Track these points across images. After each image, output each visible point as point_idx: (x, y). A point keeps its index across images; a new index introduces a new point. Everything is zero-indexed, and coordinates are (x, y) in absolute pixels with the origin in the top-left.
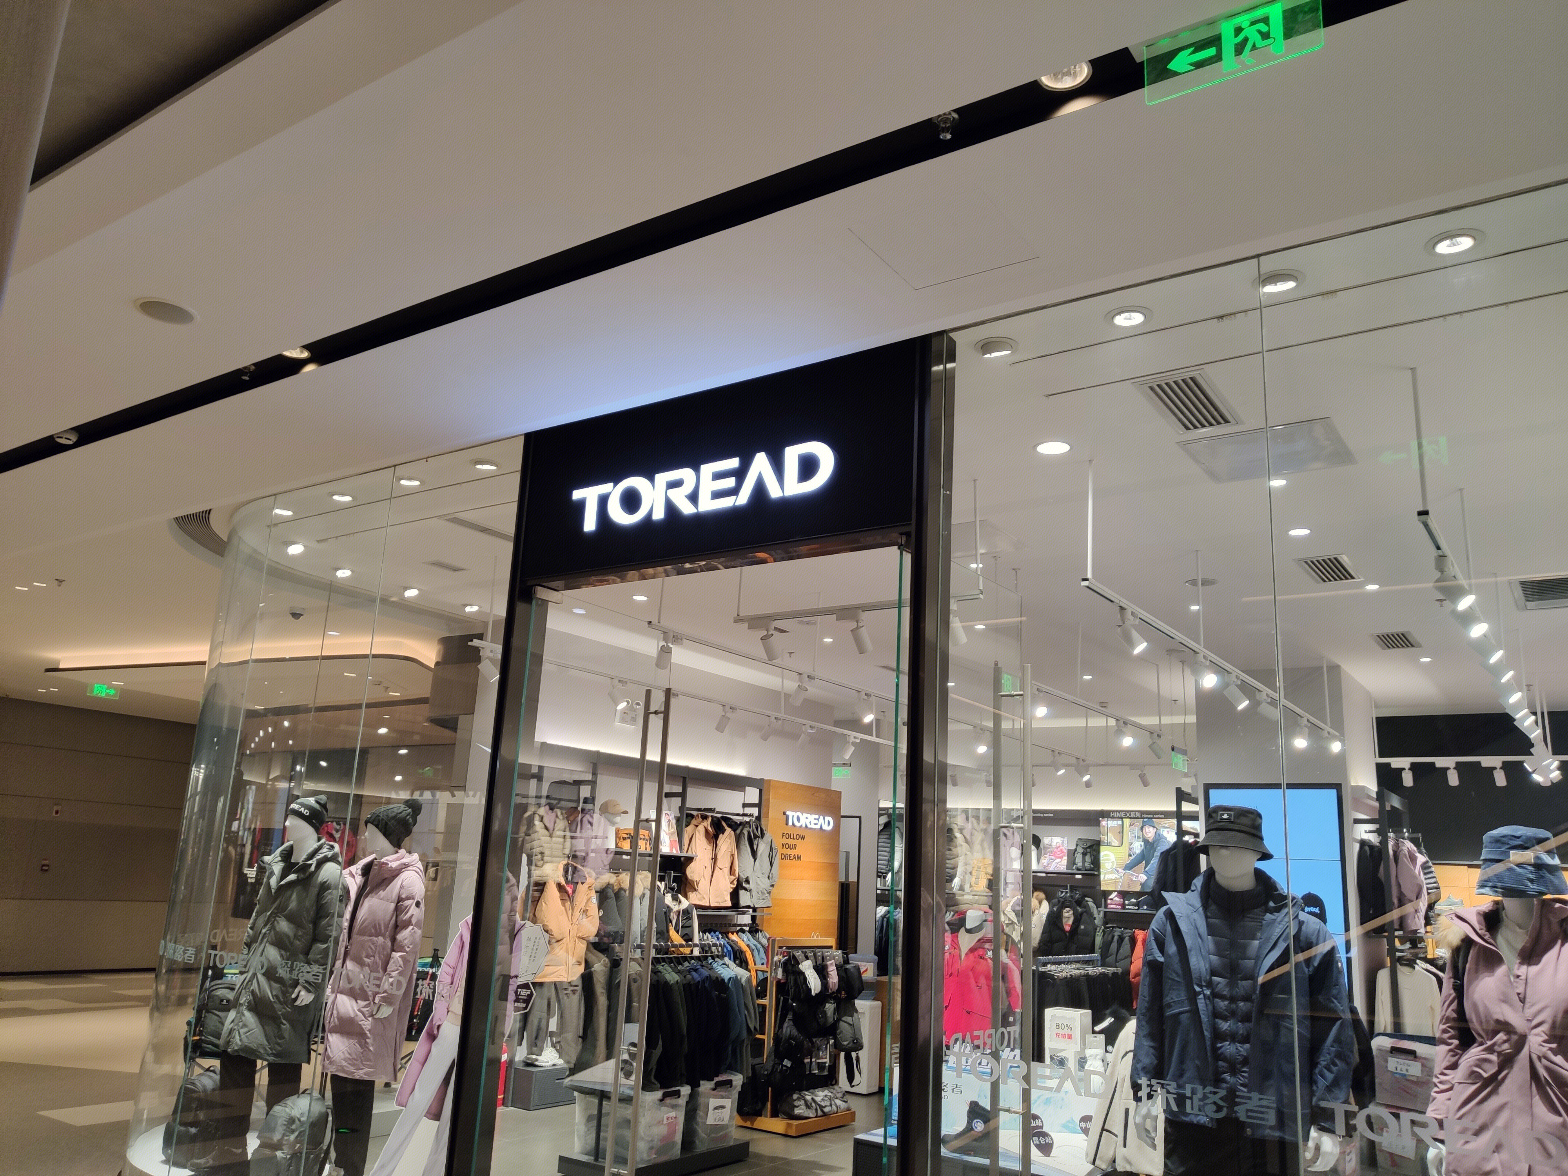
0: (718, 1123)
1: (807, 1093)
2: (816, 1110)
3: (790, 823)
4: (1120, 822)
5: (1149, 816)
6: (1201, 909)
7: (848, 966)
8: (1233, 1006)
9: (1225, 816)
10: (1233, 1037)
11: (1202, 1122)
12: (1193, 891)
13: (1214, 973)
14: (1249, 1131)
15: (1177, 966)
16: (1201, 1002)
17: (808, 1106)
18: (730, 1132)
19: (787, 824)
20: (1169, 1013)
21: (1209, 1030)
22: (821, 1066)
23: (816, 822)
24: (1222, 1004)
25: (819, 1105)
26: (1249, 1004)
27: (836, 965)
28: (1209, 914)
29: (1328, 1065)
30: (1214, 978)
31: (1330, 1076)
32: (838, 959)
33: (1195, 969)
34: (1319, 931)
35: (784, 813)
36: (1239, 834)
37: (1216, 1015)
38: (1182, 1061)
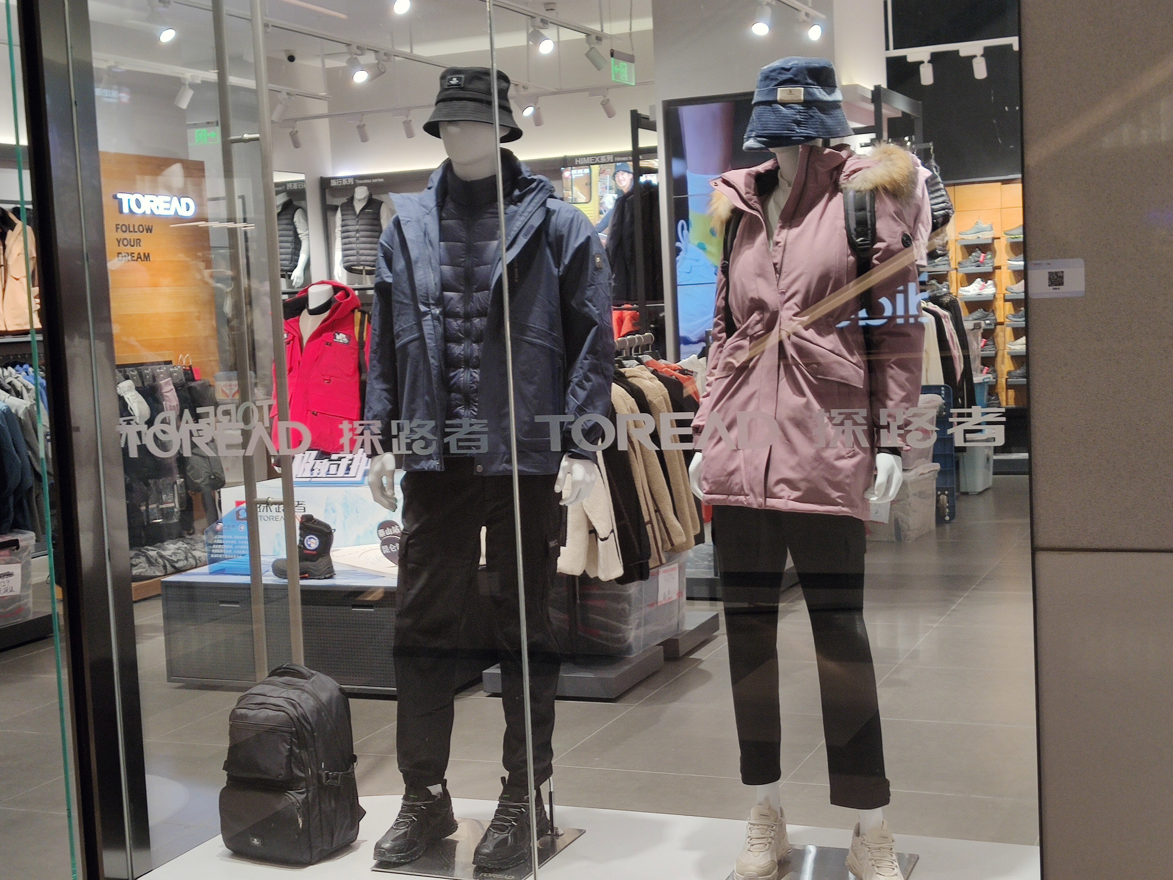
0: (6, 594)
1: (149, 548)
2: (165, 567)
3: (126, 210)
4: (587, 171)
5: (624, 159)
6: (435, 209)
7: (193, 384)
8: (468, 324)
10: (468, 363)
11: (432, 467)
12: (429, 188)
13: (445, 286)
14: (479, 468)
15: (405, 286)
16: (428, 325)
17: (150, 562)
18: (26, 604)
19: (121, 211)
20: (398, 344)
21: (436, 357)
22: (166, 514)
23: (167, 206)
24: (455, 324)
25: (168, 560)
26: (485, 320)
27: (175, 385)
28: (444, 215)
29: (581, 381)
30: (446, 293)
31: (582, 394)
32: (177, 377)
33: (420, 286)
34: (572, 221)
35: (115, 197)
36: (470, 104)
37: (448, 338)
38: (412, 401)
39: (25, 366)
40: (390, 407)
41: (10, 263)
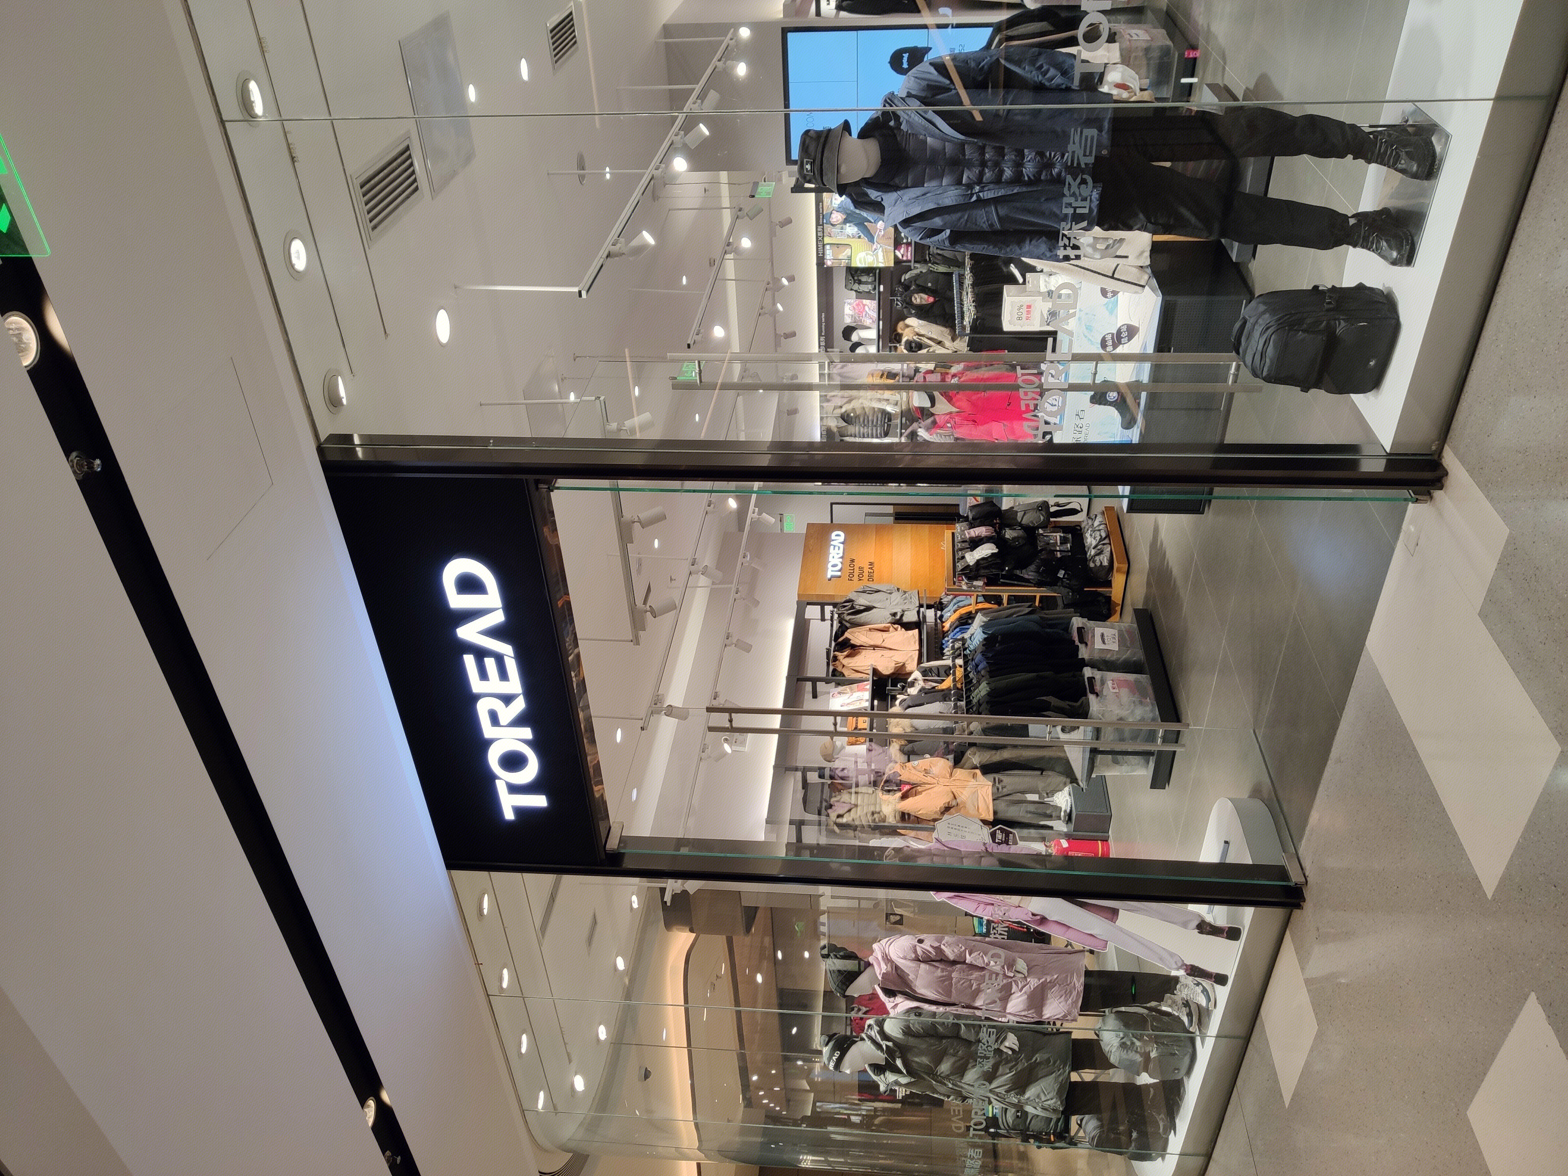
0: (1117, 639)
1: (1089, 554)
2: (1104, 544)
3: (839, 574)
4: (828, 247)
5: (821, 217)
6: (899, 192)
7: (970, 517)
8: (989, 164)
9: (808, 167)
10: (1019, 165)
11: (1097, 196)
12: (882, 200)
13: (959, 182)
14: (1104, 152)
15: (955, 217)
16: (987, 195)
17: (1100, 553)
18: (1125, 627)
19: (840, 577)
20: (998, 226)
21: (1012, 188)
22: (1064, 541)
23: (837, 548)
24: (988, 175)
25: (1099, 542)
26: (988, 149)
27: (970, 528)
28: (903, 185)
29: (1042, 73)
30: (964, 182)
31: (1052, 72)
32: (964, 527)
33: (956, 201)
35: (830, 580)
36: (825, 155)
37: (998, 181)
38: (1042, 214)
39: (944, 642)
40: (1044, 238)
41: (872, 643)
